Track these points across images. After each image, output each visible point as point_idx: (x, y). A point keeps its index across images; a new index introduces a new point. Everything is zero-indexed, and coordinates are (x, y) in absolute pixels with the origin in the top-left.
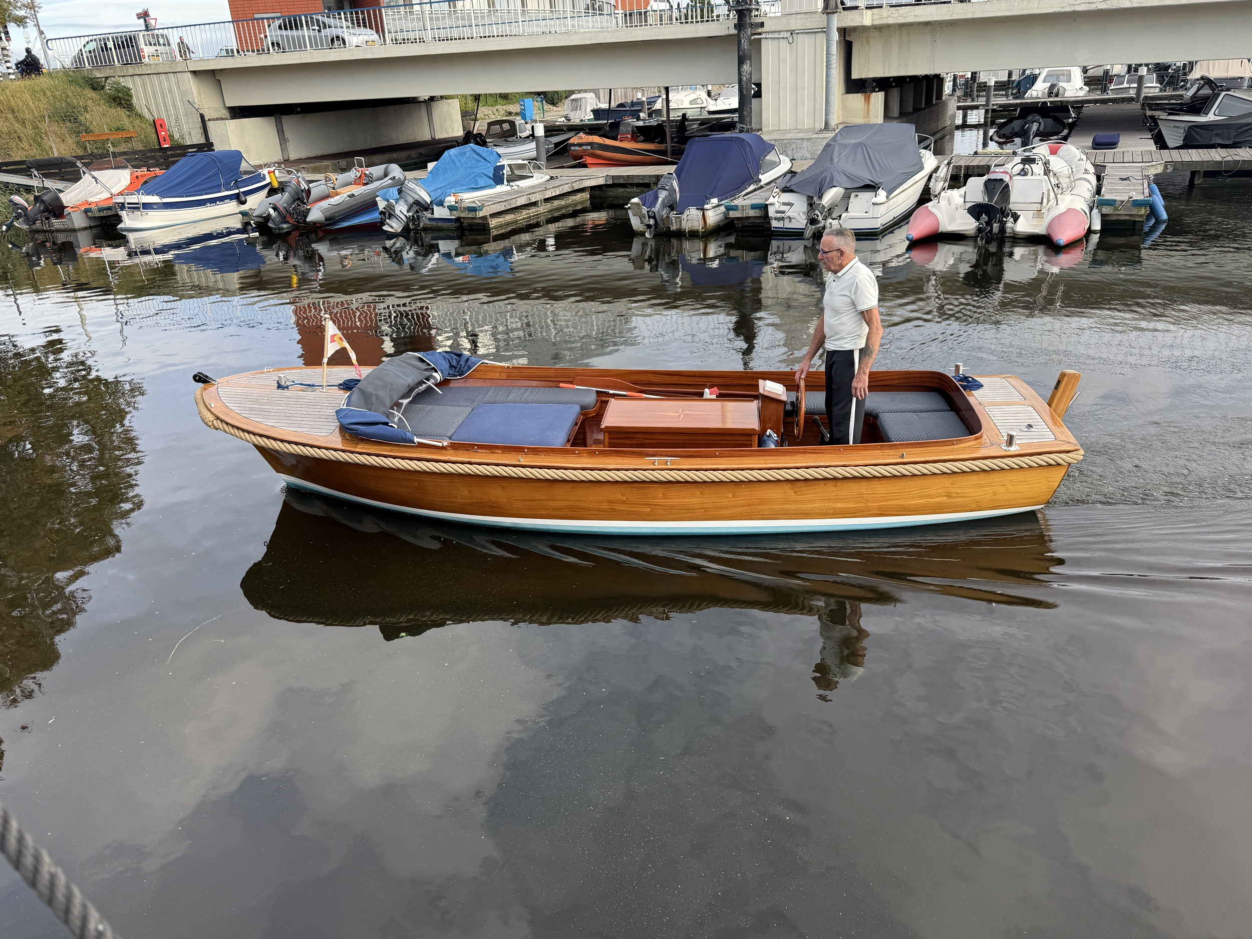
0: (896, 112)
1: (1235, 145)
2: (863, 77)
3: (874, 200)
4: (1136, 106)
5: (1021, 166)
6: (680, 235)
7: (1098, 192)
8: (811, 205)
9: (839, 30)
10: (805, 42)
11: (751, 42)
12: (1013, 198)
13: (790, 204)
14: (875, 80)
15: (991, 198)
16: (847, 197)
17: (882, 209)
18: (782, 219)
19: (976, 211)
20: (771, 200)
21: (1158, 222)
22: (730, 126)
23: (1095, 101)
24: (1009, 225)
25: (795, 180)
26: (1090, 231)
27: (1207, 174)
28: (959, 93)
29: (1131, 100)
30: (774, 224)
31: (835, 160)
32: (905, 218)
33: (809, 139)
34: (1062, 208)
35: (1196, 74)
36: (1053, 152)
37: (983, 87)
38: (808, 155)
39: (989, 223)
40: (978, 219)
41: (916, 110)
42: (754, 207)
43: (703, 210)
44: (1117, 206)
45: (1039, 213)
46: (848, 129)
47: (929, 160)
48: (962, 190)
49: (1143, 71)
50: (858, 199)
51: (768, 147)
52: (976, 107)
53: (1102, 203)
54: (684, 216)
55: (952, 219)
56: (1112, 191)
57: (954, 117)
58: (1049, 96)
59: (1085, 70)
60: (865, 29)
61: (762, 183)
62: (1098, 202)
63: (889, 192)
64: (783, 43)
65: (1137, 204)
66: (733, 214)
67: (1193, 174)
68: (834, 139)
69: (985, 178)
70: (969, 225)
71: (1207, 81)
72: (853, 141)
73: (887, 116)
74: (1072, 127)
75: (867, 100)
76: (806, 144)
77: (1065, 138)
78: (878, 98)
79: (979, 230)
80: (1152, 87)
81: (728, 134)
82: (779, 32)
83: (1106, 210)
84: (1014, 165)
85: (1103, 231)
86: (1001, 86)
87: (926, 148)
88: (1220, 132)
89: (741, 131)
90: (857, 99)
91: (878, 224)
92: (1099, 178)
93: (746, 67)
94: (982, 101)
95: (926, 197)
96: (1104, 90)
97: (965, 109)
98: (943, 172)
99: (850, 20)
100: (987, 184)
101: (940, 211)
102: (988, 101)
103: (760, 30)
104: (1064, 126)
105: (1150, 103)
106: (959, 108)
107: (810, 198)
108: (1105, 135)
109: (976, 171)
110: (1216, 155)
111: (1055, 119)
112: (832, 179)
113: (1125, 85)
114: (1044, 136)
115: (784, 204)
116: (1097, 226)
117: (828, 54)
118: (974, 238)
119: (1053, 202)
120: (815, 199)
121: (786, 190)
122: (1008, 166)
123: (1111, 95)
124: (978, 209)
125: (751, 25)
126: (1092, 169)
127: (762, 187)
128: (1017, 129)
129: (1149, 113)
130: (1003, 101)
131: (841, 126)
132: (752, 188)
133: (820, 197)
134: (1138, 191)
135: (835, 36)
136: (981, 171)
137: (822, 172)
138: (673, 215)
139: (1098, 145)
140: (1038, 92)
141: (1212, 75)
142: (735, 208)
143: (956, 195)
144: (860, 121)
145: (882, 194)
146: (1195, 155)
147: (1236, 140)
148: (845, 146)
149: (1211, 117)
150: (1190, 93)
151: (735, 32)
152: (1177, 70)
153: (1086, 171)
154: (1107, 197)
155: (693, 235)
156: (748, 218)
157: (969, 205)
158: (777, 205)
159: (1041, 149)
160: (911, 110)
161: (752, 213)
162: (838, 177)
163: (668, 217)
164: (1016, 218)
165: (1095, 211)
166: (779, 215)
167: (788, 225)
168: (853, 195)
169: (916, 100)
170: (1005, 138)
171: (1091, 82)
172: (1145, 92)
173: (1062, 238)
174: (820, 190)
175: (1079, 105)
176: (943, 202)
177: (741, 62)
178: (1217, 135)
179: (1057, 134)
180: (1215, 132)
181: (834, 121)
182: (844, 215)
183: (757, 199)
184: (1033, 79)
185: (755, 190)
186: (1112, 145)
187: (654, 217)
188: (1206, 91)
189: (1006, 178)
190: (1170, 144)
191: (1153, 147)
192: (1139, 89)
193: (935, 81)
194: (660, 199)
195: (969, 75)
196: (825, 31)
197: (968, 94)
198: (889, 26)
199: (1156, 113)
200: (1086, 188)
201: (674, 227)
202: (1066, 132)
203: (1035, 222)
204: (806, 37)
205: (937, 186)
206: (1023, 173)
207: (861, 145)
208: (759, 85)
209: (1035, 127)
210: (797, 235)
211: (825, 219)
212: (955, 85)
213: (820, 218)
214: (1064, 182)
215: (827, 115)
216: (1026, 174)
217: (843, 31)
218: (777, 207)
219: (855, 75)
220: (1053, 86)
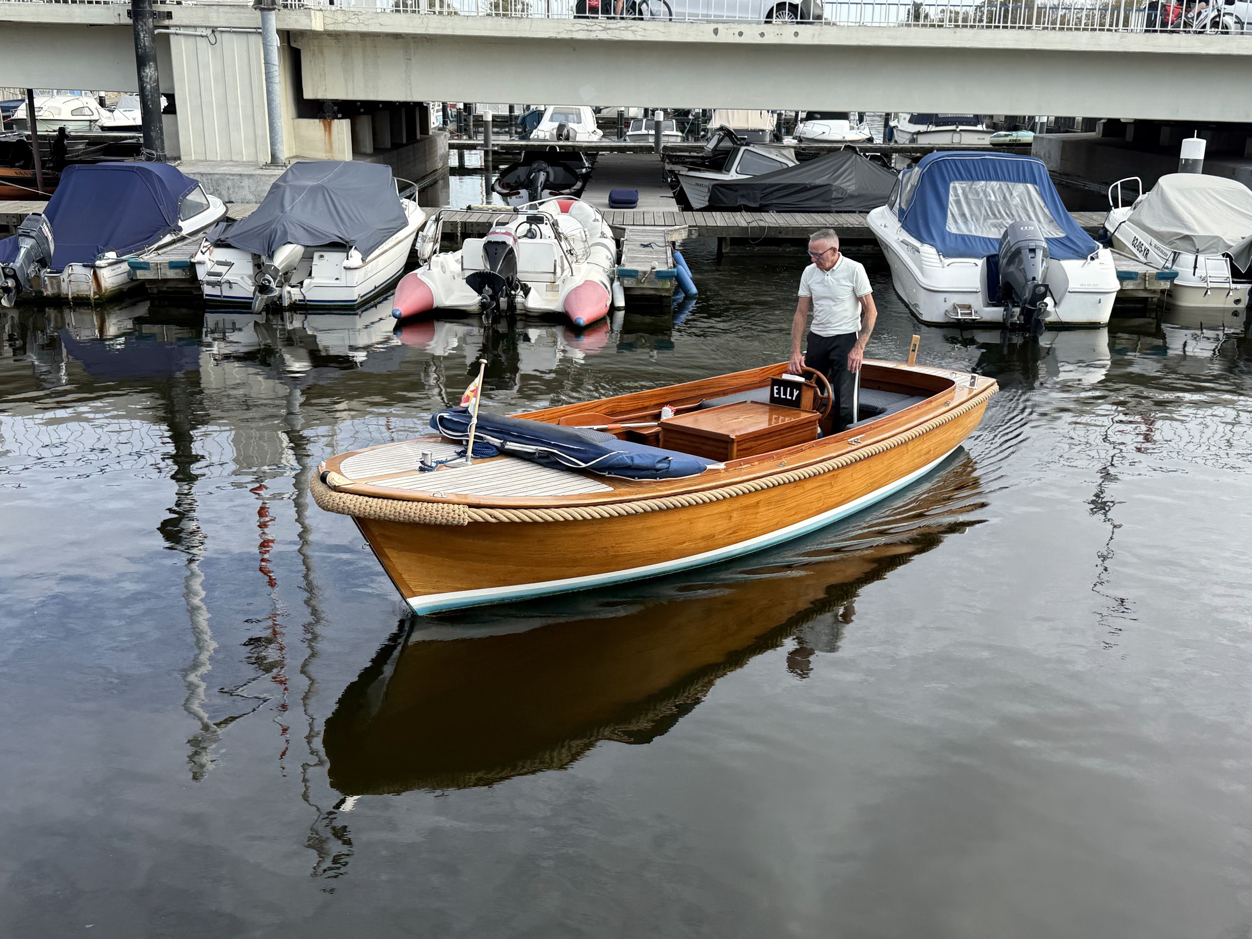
0: (369, 148)
1: (762, 209)
2: (320, 97)
3: (346, 263)
4: (655, 157)
5: (527, 226)
6: (60, 302)
7: (618, 261)
8: (259, 266)
9: (279, 32)
10: (234, 46)
11: (154, 38)
12: (520, 266)
13: (230, 265)
14: (336, 102)
15: (493, 265)
16: (308, 257)
17: (358, 276)
18: (219, 284)
19: (477, 281)
20: (199, 257)
21: (688, 297)
22: (133, 150)
23: (611, 149)
24: (519, 299)
25: (233, 230)
26: (613, 309)
27: (735, 242)
28: (451, 126)
29: (649, 149)
30: (207, 290)
31: (288, 208)
32: (388, 289)
33: (250, 176)
34: (578, 280)
35: (714, 124)
36: (565, 209)
37: (479, 121)
38: (251, 197)
39: (494, 297)
40: (480, 292)
41: (396, 146)
42: (173, 265)
43: (94, 267)
44: (640, 278)
45: (553, 286)
46: (303, 166)
47: (415, 214)
48: (458, 254)
49: (660, 116)
50: (323, 262)
51: (190, 184)
52: (473, 147)
53: (623, 275)
54: (64, 276)
55: (449, 291)
56: (632, 260)
57: (446, 157)
58: (559, 139)
59: (597, 111)
60: (315, 34)
61: (184, 233)
62: (619, 274)
63: (365, 254)
64: (203, 43)
65: (660, 275)
66: (141, 275)
67: (721, 240)
68: (283, 178)
69: (485, 239)
70: (469, 299)
71: (727, 133)
72: (311, 183)
73: (357, 150)
74: (586, 178)
75: (328, 128)
76: (246, 182)
77: (578, 194)
78: (342, 127)
79: (483, 306)
80: (672, 136)
81: (129, 162)
82: (195, 27)
83: (629, 283)
84: (518, 225)
85: (627, 308)
86: (503, 123)
87: (409, 198)
88: (745, 192)
89: (149, 159)
90: (313, 127)
91: (355, 294)
92: (619, 244)
93: (149, 71)
94: (480, 140)
95: (413, 262)
96: (621, 135)
97: (461, 148)
98: (431, 230)
99: (295, 21)
100: (488, 246)
101: (434, 282)
102: (486, 139)
103: (166, 22)
104: (578, 177)
105: (671, 155)
106: (451, 146)
107: (256, 257)
108: (622, 191)
109: (476, 230)
110: (742, 220)
111: (568, 169)
112: (285, 233)
113: (644, 131)
114: (555, 188)
115: (220, 263)
116: (621, 302)
117: (267, 63)
118: (478, 315)
119: (567, 272)
120: (264, 258)
121: (220, 244)
122: (512, 226)
123: (629, 143)
124: (479, 280)
125: (154, 14)
126: (609, 233)
127: (183, 239)
128: (523, 178)
129: (668, 167)
130: (504, 140)
131: (294, 161)
132: (168, 238)
133: (271, 257)
134: (660, 261)
135: (275, 41)
136: (480, 230)
137: (270, 223)
138: (45, 273)
139: (614, 203)
140: (544, 132)
141: (732, 125)
142: (145, 266)
143: (450, 259)
144: (321, 155)
145: (355, 257)
146: (719, 219)
147: (762, 202)
148: (301, 189)
149: (732, 176)
150: (711, 145)
151: (130, 21)
152: (697, 116)
153: (603, 235)
154: (628, 266)
155: (81, 302)
156: (166, 281)
157: (468, 273)
158: (209, 264)
159: (550, 206)
160: (389, 145)
161: (171, 274)
162: (292, 230)
163: (38, 277)
164: (526, 291)
165: (616, 284)
166: (213, 278)
167: (227, 292)
168: (316, 255)
169: (395, 133)
170: (510, 190)
171: (604, 124)
172: (665, 142)
173: (583, 316)
174: (270, 247)
175: (592, 152)
176: (436, 269)
177: (141, 63)
178: (743, 196)
179: (569, 186)
180: (740, 193)
181: (285, 152)
182: (307, 282)
183: (178, 254)
184: (538, 116)
185: (173, 242)
186: (630, 203)
187: (14, 277)
188: (727, 144)
189: (510, 241)
190: (695, 204)
191: (675, 208)
192: (657, 136)
193: (418, 111)
194: (23, 251)
195: (461, 106)
196: (261, 32)
197: (462, 129)
198: (347, 34)
199: (676, 168)
200: (604, 255)
201: (49, 292)
202: (579, 185)
203: (550, 295)
204: (234, 36)
205: (426, 248)
206: (531, 235)
207: (321, 188)
208: (171, 98)
209: (542, 177)
210: (241, 306)
211: (280, 285)
212: (445, 115)
213: (273, 285)
214: (579, 248)
215: (273, 144)
216: (533, 236)
217: (287, 36)
218: (209, 266)
219: (308, 94)
220: (561, 127)
